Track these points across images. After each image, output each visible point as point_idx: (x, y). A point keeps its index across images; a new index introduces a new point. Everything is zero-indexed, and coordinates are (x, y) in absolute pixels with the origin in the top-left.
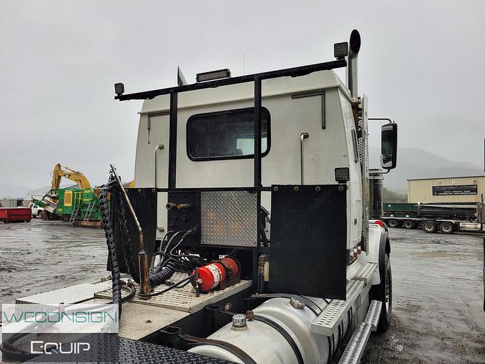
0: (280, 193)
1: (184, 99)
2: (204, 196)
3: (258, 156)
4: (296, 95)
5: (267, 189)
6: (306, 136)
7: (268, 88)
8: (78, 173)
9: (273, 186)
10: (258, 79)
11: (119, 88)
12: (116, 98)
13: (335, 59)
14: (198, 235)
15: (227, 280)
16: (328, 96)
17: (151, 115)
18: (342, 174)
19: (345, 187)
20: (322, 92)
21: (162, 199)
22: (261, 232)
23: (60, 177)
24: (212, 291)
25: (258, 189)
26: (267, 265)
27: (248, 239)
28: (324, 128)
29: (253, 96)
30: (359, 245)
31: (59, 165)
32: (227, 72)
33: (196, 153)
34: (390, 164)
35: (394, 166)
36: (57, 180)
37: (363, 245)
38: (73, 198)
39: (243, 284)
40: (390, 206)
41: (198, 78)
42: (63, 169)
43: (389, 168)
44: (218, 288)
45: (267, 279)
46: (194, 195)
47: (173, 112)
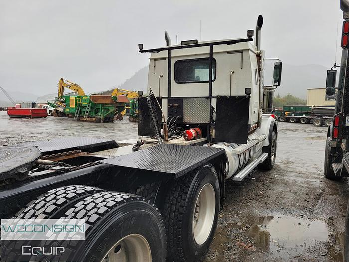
0: (221, 99)
1: (174, 53)
2: (185, 101)
3: (211, 82)
4: (229, 53)
5: (214, 97)
6: (233, 73)
7: (216, 49)
8: (76, 85)
9: (217, 96)
10: (211, 45)
11: (141, 46)
12: (139, 52)
13: (248, 38)
14: (182, 118)
15: (197, 137)
16: (244, 53)
17: (156, 60)
18: (249, 91)
19: (249, 97)
20: (241, 51)
21: (165, 102)
22: (211, 117)
23: (63, 88)
24: (191, 140)
25: (210, 97)
26: (214, 131)
27: (205, 120)
28: (242, 69)
29: (209, 52)
30: (256, 123)
31: (62, 79)
32: (197, 41)
33: (179, 80)
34: (277, 84)
35: (279, 85)
36: (62, 89)
37: (258, 124)
38: (76, 102)
39: (203, 139)
40: (292, 108)
41: (182, 44)
42: (65, 82)
43: (277, 86)
44: (194, 139)
45: (214, 137)
46: (180, 100)
47: (169, 58)
